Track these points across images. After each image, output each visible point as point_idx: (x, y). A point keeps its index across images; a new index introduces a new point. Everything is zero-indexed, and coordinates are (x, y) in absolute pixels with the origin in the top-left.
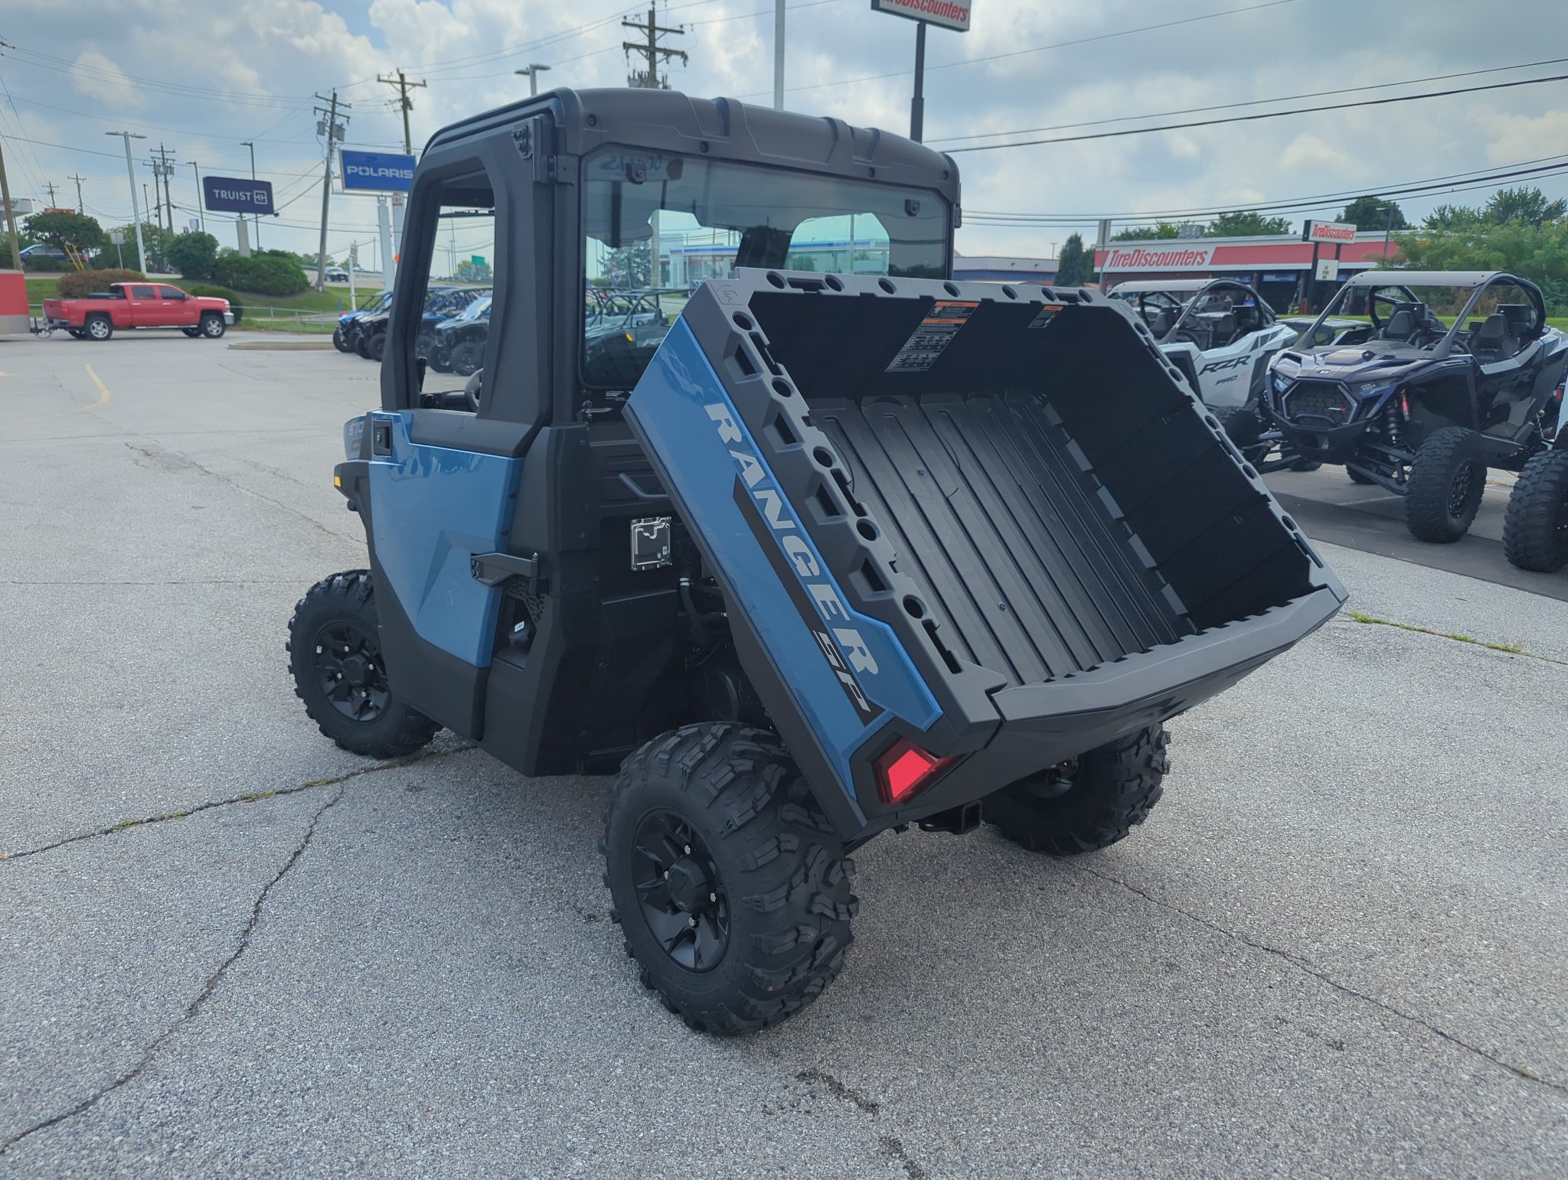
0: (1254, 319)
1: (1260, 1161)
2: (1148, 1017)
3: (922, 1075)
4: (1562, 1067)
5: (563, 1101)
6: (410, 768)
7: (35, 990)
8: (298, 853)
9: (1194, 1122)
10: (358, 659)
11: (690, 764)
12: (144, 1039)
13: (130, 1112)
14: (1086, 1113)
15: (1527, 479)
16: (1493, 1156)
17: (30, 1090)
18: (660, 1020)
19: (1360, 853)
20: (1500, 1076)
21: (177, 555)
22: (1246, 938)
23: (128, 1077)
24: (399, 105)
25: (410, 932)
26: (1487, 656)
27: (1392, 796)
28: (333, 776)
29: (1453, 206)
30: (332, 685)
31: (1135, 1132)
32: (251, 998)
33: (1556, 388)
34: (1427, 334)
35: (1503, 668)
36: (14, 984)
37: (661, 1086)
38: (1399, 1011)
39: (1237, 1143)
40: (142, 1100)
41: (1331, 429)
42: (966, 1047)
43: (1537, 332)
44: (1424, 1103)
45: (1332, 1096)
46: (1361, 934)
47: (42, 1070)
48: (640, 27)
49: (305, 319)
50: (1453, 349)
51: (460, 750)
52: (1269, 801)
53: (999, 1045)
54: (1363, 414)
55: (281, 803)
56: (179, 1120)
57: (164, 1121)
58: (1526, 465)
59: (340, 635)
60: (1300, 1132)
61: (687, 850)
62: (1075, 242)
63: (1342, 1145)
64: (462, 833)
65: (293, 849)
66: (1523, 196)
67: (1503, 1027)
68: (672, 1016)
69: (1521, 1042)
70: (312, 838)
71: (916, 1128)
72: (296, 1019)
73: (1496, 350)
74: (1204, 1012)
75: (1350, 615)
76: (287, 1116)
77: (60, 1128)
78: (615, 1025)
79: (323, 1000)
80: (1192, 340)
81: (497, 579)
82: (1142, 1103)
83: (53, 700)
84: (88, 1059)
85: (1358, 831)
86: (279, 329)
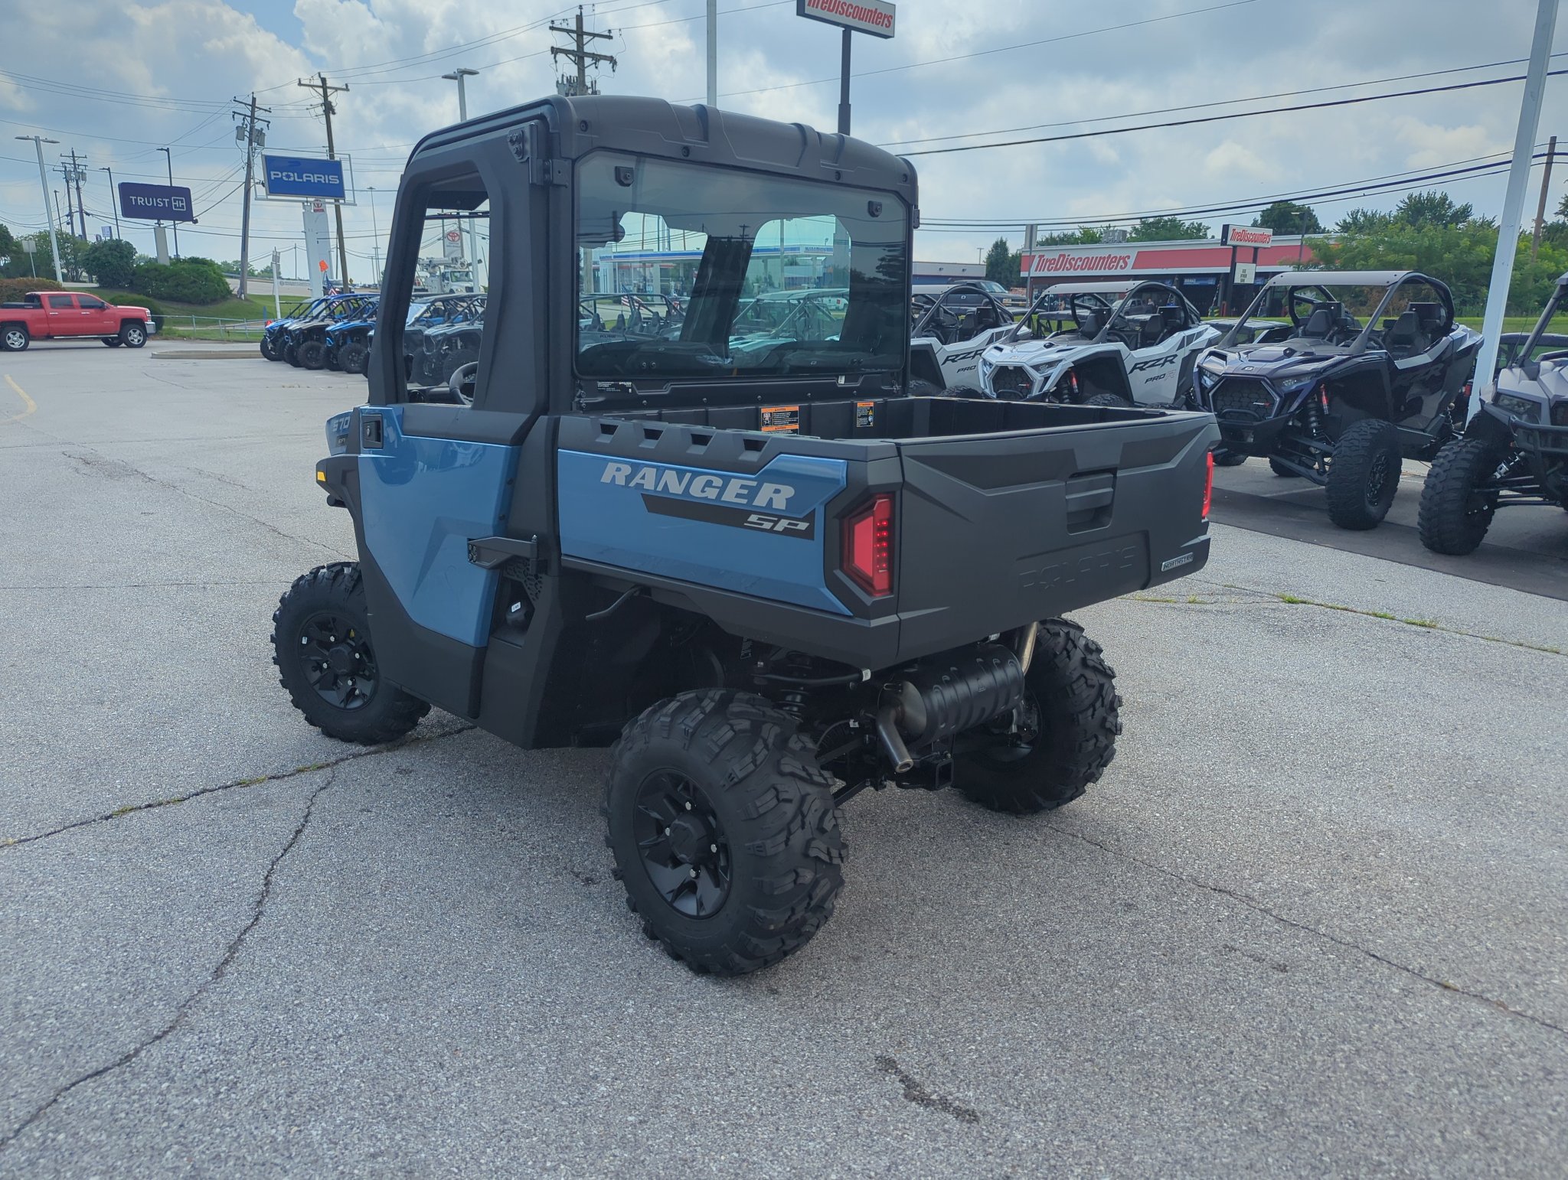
0: (1180, 319)
1: (1217, 1065)
2: (1111, 950)
3: (910, 1004)
4: (1480, 979)
5: (582, 1037)
6: (397, 753)
7: (62, 960)
8: (299, 832)
9: (1157, 1035)
10: (344, 649)
11: (692, 724)
12: (175, 999)
13: (173, 1062)
14: (1060, 1031)
15: (1439, 467)
16: (1421, 1053)
17: (73, 1046)
18: (664, 966)
19: (1295, 805)
20: (1425, 989)
21: (134, 559)
22: (1195, 880)
23: (165, 1033)
24: (320, 110)
25: (418, 898)
26: (1405, 631)
27: (1322, 756)
28: (323, 762)
29: (1365, 210)
30: (317, 675)
31: (1104, 1045)
32: (274, 960)
33: (1464, 385)
34: (1344, 332)
35: (1420, 641)
36: (40, 955)
37: (671, 1022)
38: (1335, 937)
39: (1196, 1051)
40: (182, 1051)
41: (1256, 423)
42: (948, 980)
43: (1447, 329)
44: (1360, 1013)
45: (1279, 1010)
46: (1298, 874)
47: (81, 1029)
48: (568, 31)
49: (229, 327)
50: (1368, 345)
51: (443, 735)
52: (1210, 763)
53: (977, 977)
54: (1285, 408)
55: (275, 787)
56: (220, 1067)
57: (206, 1068)
58: (1439, 454)
59: (325, 626)
60: (1252, 1040)
61: (688, 806)
62: (1000, 247)
63: (1289, 1050)
64: (455, 810)
65: (294, 827)
66: (1430, 200)
67: (1428, 949)
68: (675, 962)
69: (1444, 960)
70: (311, 818)
71: (908, 1048)
72: (319, 976)
73: (1409, 346)
74: (1160, 943)
75: (1278, 597)
76: (323, 1059)
77: (108, 1078)
78: (623, 972)
79: (343, 959)
80: (1123, 340)
81: (495, 561)
82: (1109, 1021)
83: (32, 698)
84: (123, 1018)
85: (1292, 787)
86: (202, 339)
